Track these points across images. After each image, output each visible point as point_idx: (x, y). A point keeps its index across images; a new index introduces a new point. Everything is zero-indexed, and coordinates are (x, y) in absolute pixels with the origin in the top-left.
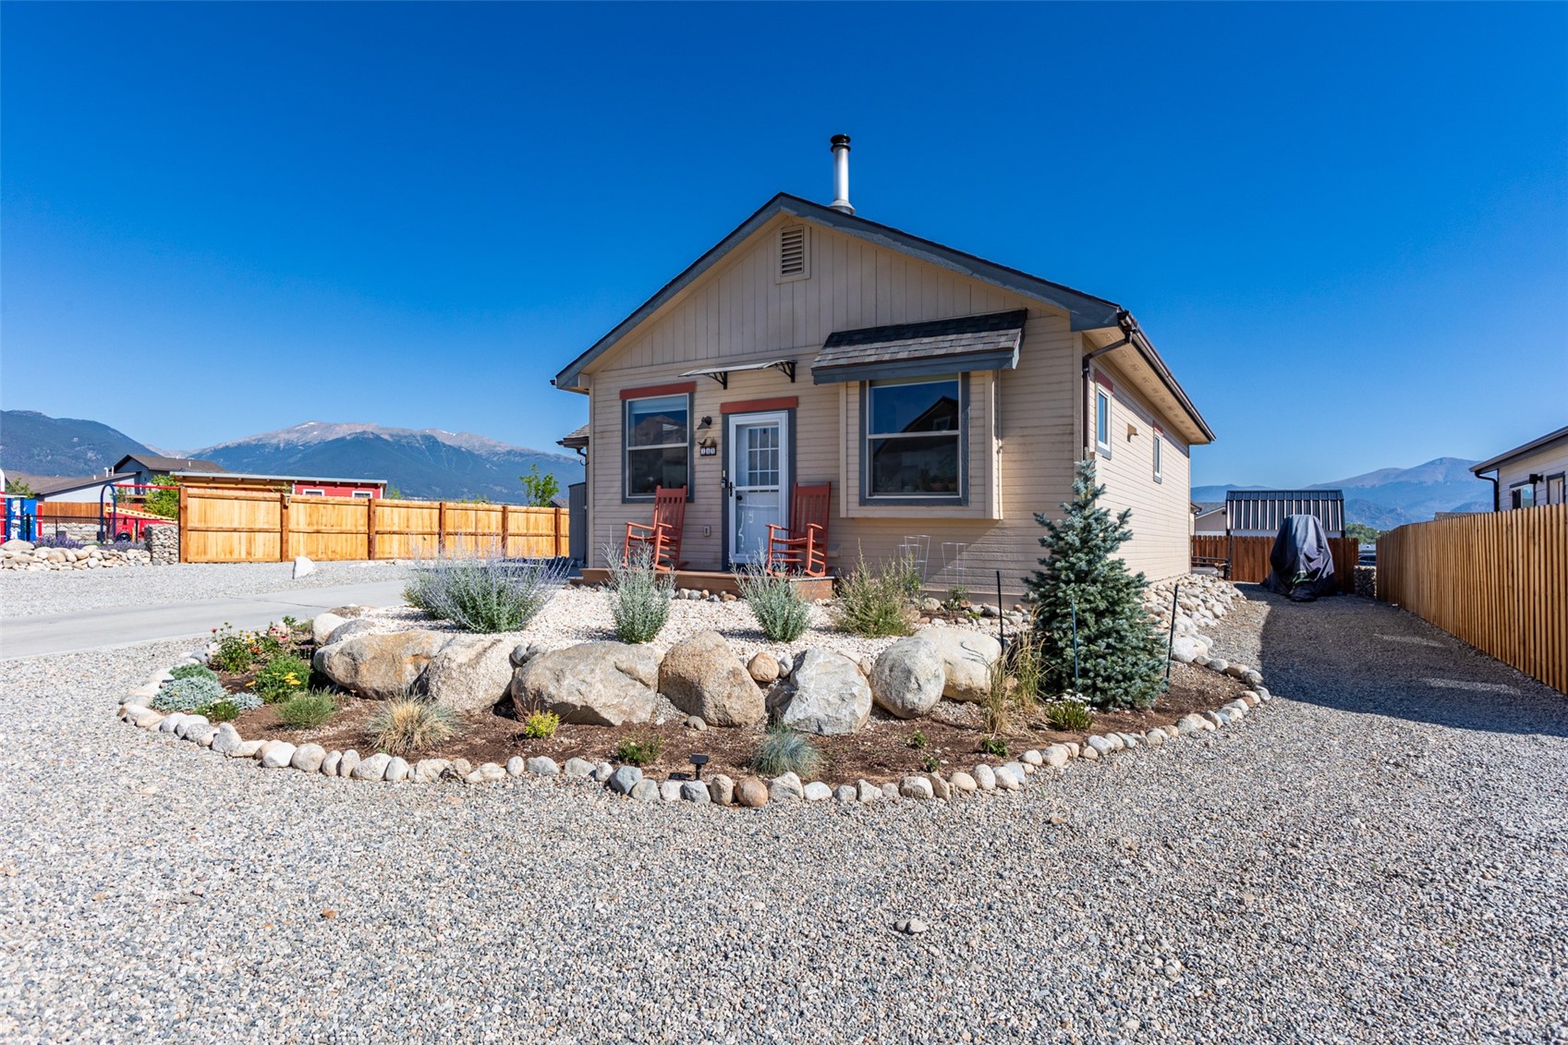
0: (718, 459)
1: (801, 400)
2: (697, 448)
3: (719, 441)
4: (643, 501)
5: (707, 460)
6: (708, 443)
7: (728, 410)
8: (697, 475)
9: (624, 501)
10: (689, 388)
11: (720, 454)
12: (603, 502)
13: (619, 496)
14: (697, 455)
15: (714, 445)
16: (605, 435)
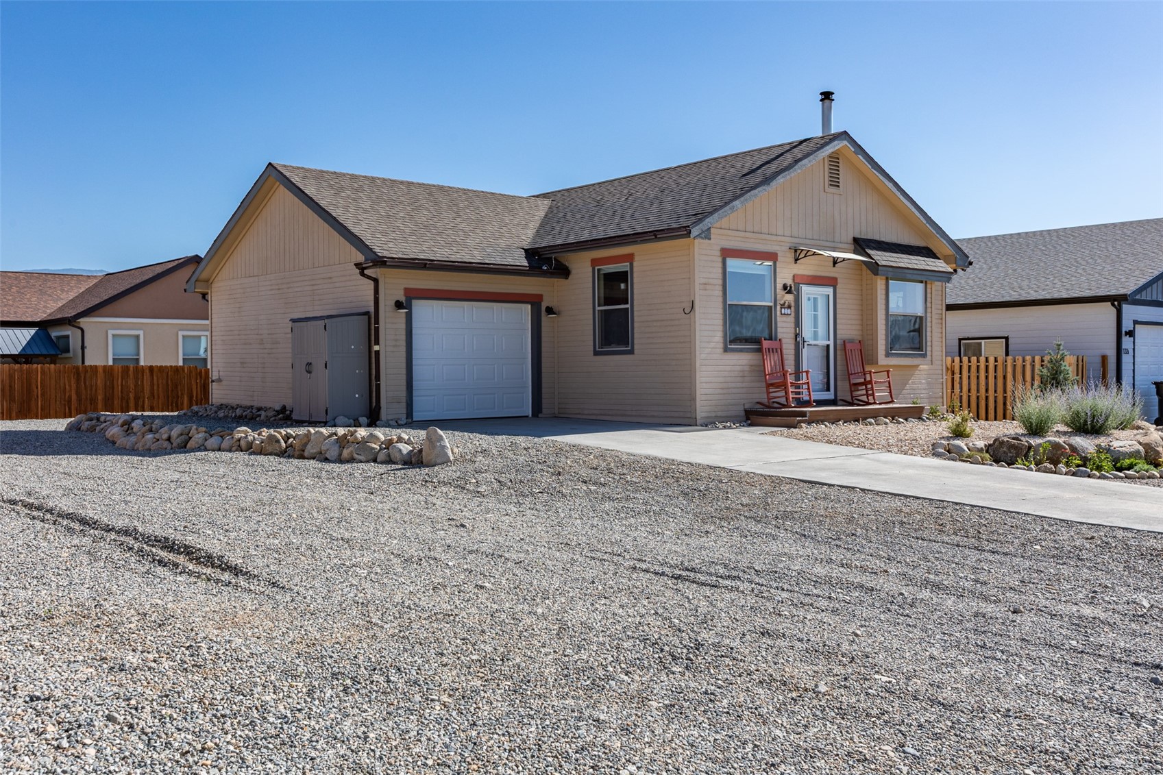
0: (791, 319)
1: (839, 281)
2: (778, 307)
3: (793, 304)
4: (741, 350)
5: (784, 318)
6: (786, 304)
7: (799, 281)
8: (779, 330)
9: (726, 350)
10: (773, 257)
11: (793, 314)
12: (707, 351)
13: (721, 345)
14: (778, 313)
15: (789, 307)
16: (708, 287)
